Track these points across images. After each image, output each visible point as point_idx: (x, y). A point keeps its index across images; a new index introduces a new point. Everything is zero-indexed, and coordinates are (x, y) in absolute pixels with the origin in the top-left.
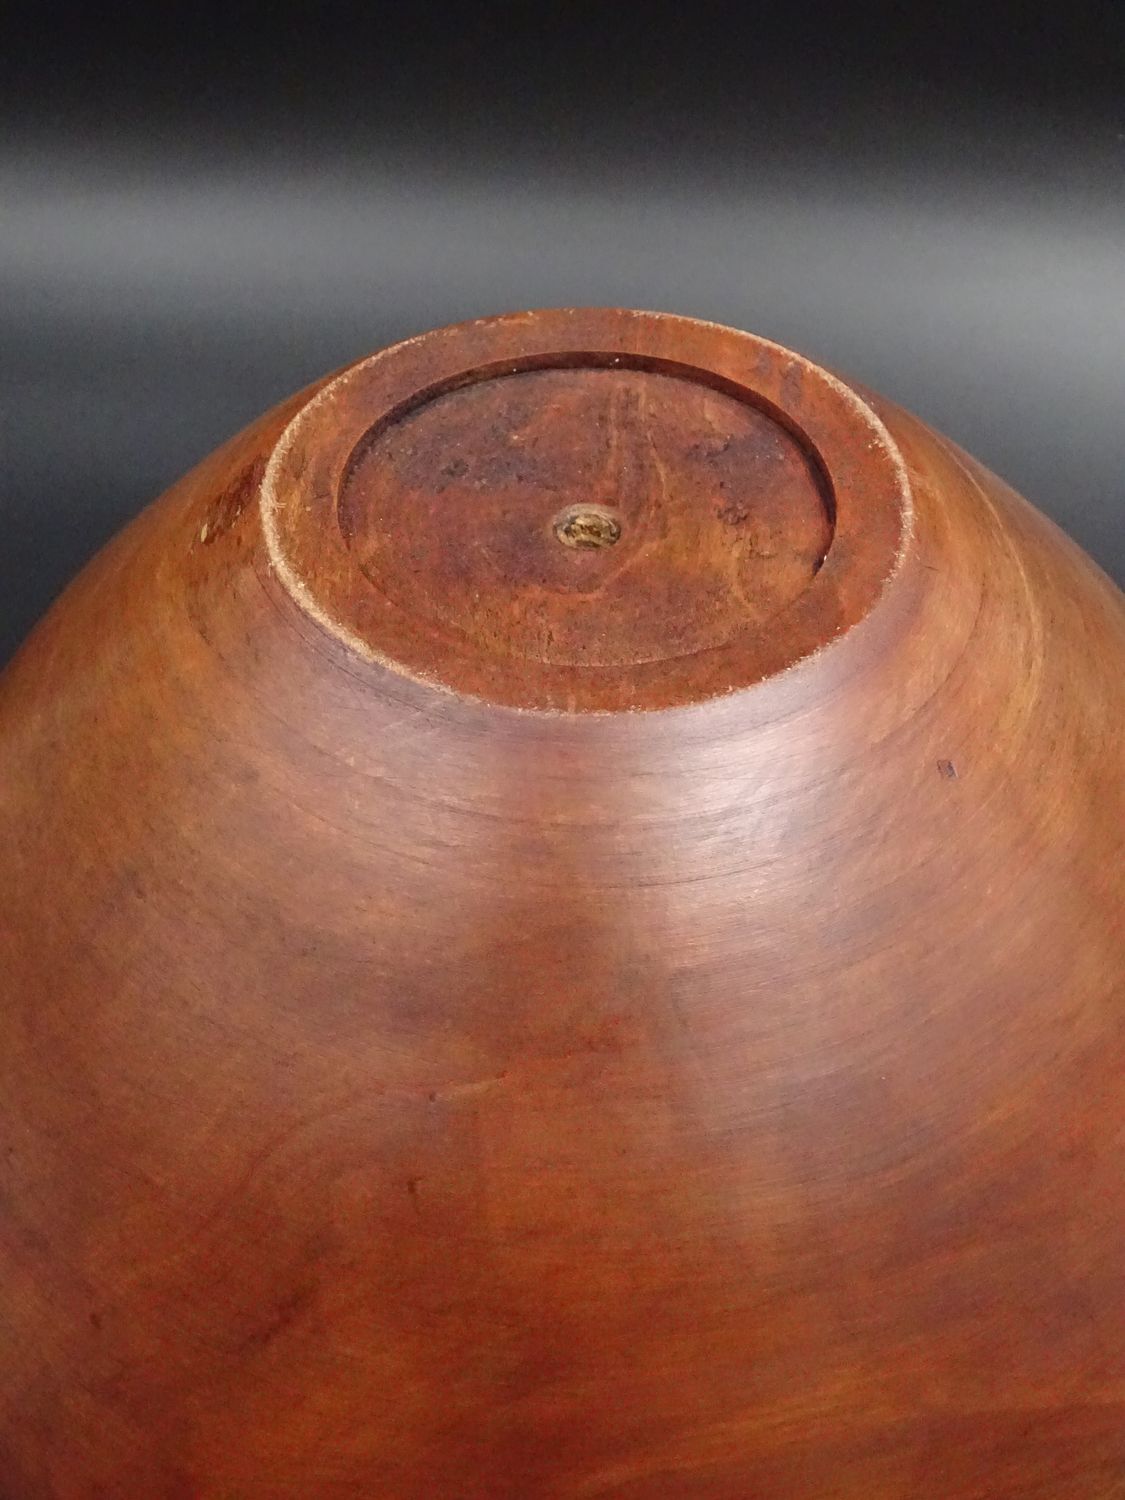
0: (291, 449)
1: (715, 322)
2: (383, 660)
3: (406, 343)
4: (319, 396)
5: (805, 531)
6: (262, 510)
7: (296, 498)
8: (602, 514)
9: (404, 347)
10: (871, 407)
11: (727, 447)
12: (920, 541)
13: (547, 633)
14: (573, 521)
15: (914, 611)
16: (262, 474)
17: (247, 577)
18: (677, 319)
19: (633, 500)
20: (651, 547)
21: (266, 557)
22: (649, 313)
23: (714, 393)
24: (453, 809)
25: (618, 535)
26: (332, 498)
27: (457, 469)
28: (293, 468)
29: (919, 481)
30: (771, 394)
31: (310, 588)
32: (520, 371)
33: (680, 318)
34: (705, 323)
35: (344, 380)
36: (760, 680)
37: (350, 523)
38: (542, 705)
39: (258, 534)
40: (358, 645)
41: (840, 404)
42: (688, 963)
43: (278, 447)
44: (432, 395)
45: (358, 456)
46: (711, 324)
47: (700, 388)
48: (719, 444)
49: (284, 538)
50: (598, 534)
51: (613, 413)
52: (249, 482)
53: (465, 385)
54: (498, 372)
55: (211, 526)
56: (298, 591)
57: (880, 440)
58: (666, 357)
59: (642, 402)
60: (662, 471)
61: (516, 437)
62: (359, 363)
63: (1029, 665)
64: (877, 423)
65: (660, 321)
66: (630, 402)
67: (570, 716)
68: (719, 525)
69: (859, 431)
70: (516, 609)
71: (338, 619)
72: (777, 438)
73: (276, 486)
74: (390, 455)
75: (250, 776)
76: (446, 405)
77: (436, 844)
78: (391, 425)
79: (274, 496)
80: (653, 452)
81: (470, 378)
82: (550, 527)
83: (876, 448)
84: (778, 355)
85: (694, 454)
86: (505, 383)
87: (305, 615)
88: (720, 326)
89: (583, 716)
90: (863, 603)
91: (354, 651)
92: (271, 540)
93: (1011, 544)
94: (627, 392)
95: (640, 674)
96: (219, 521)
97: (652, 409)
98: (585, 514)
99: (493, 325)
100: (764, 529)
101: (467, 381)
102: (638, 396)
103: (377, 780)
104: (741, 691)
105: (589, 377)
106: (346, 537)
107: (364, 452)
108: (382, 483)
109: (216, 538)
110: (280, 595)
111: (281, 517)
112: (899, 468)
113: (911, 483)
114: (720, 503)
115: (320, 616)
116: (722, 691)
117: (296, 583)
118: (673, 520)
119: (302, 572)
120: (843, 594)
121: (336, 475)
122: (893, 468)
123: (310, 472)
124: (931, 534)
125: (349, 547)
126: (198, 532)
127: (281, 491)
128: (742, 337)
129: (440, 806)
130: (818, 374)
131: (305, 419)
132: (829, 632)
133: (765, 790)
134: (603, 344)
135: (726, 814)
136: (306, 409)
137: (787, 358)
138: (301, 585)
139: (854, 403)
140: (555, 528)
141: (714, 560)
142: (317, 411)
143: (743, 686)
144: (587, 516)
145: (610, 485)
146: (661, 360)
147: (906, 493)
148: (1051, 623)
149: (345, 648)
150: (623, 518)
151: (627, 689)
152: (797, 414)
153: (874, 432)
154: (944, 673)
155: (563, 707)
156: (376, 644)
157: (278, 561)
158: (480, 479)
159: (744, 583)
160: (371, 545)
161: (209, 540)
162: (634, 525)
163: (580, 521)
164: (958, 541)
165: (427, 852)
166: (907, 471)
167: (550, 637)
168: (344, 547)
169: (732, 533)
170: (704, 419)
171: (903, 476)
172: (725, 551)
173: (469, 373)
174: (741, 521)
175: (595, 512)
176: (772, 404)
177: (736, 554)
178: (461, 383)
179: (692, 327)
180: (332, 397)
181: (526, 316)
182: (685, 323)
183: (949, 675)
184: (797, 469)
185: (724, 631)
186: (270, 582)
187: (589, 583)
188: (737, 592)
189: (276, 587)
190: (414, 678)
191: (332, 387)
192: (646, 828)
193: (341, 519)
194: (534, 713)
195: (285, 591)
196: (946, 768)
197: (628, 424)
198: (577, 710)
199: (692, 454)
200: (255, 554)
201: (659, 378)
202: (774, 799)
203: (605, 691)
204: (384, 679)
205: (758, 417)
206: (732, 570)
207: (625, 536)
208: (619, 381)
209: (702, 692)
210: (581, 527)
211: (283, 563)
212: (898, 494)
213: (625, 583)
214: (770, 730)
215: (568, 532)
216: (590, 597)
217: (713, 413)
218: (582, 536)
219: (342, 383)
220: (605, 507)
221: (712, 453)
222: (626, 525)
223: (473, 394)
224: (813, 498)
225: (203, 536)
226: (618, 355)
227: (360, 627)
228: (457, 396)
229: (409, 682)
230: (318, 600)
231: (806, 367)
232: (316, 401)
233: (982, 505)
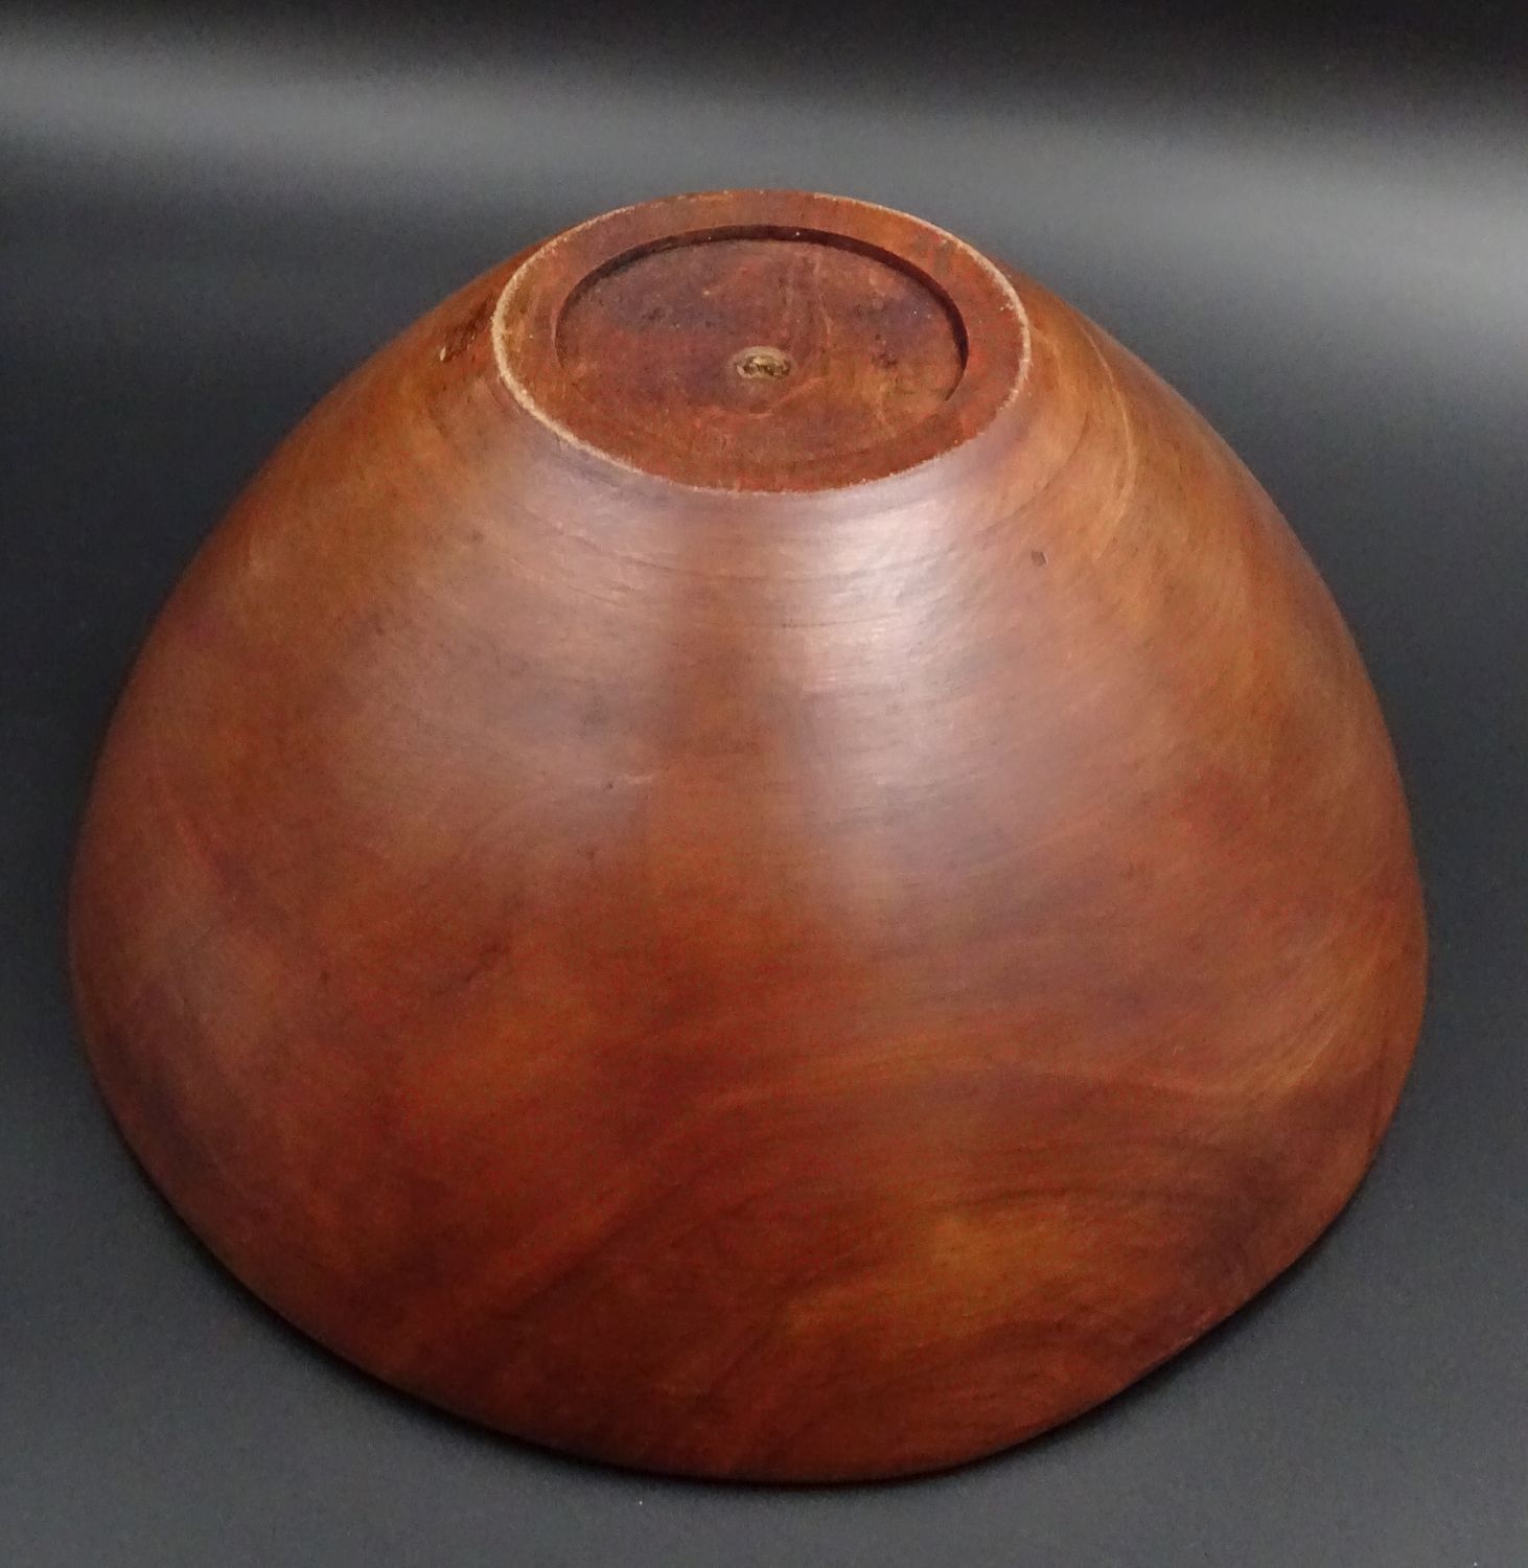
0: (518, 290)
1: (883, 205)
2: (588, 448)
3: (618, 211)
4: (542, 250)
5: (940, 372)
6: (494, 335)
7: (522, 325)
8: (776, 356)
9: (616, 215)
10: (1008, 279)
11: (885, 308)
12: (1031, 382)
13: (722, 441)
14: (751, 360)
15: (1020, 434)
16: (494, 307)
17: (479, 387)
18: (851, 202)
19: (803, 347)
20: (814, 381)
21: (496, 368)
22: (827, 196)
23: (878, 264)
24: (640, 563)
25: (786, 373)
26: (550, 329)
27: (654, 315)
28: (520, 304)
29: (1039, 334)
30: (925, 266)
31: (532, 394)
32: (714, 240)
33: (854, 201)
34: (874, 206)
35: (565, 238)
36: (888, 475)
37: (566, 348)
38: (714, 485)
39: (490, 352)
40: (569, 437)
41: (982, 275)
42: (818, 688)
43: (507, 287)
44: (639, 254)
45: (573, 300)
46: (880, 207)
47: (867, 260)
48: (877, 305)
49: (511, 357)
50: (771, 373)
51: (791, 276)
52: (483, 314)
53: (668, 248)
54: (696, 239)
55: (448, 349)
56: (522, 396)
57: (1011, 304)
58: (840, 233)
59: (817, 269)
60: (828, 321)
61: (707, 293)
62: (577, 225)
63: (1121, 486)
64: (1010, 291)
65: (837, 203)
66: (807, 267)
67: (734, 494)
68: (872, 367)
69: (994, 295)
70: (698, 423)
71: (554, 418)
72: (930, 303)
73: (505, 318)
74: (601, 302)
75: (477, 537)
76: (650, 265)
77: (623, 588)
78: (603, 277)
79: (503, 325)
80: (822, 309)
81: (672, 243)
82: (730, 363)
83: (1006, 310)
84: (933, 233)
85: (857, 313)
86: (700, 248)
87: (527, 413)
88: (887, 209)
89: (745, 493)
90: (979, 425)
91: (566, 441)
92: (501, 358)
93: (1119, 397)
94: (805, 260)
95: (792, 468)
96: (457, 344)
97: (825, 274)
98: (760, 355)
99: (693, 200)
100: (909, 370)
101: (669, 245)
102: (814, 265)
103: (579, 540)
104: (871, 482)
105: (773, 247)
106: (561, 360)
107: (578, 297)
108: (592, 319)
109: (454, 357)
110: (507, 398)
111: (509, 342)
112: (1023, 326)
113: (1031, 337)
114: (875, 350)
115: (540, 416)
116: (857, 482)
117: (520, 390)
118: (833, 362)
119: (525, 382)
120: (963, 418)
121: (555, 313)
122: (1019, 325)
123: (533, 309)
124: (1044, 379)
125: (563, 366)
126: (437, 356)
127: (509, 322)
128: (906, 219)
129: (630, 560)
130: (966, 251)
131: (529, 267)
132: (948, 445)
133: (887, 560)
134: (784, 221)
135: (855, 575)
136: (532, 260)
137: (944, 238)
138: (525, 392)
139: (993, 276)
140: (735, 364)
141: (864, 393)
142: (540, 261)
143: (874, 479)
144: (762, 357)
145: (785, 333)
146: (837, 236)
147: (1027, 345)
148: (1145, 460)
149: (558, 438)
150: (791, 358)
151: (781, 478)
152: (944, 281)
153: (1007, 298)
154: (1042, 484)
155: (730, 487)
156: (581, 438)
157: (505, 373)
158: (675, 324)
159: (886, 411)
160: (582, 368)
161: (448, 359)
162: (801, 364)
163: (758, 361)
164: (1068, 385)
165: (616, 595)
166: (1030, 329)
167: (725, 443)
168: (559, 366)
169: (882, 374)
170: (867, 284)
171: (1026, 332)
172: (875, 386)
173: (670, 239)
174: (891, 364)
175: (770, 354)
176: (928, 276)
177: (883, 388)
178: (663, 247)
179: (864, 208)
180: (553, 251)
181: (721, 193)
182: (857, 205)
183: (1047, 487)
184: (942, 326)
185: (866, 443)
186: (499, 391)
187: (759, 406)
188: (880, 415)
189: (504, 393)
190: (614, 463)
191: (554, 243)
192: (790, 581)
193: (559, 347)
194: (707, 490)
195: (511, 396)
196: (1038, 557)
197: (803, 286)
198: (740, 490)
199: (857, 312)
200: (487, 367)
201: (833, 250)
202: (894, 567)
203: (764, 478)
204: (588, 462)
205: (914, 285)
206: (879, 399)
207: (793, 373)
208: (797, 251)
209: (840, 481)
210: (758, 366)
211: (509, 375)
212: (1020, 345)
213: (790, 409)
214: (894, 513)
215: (746, 369)
216: (760, 416)
217: (877, 280)
218: (758, 373)
219: (562, 241)
220: (777, 351)
221: (872, 312)
222: (795, 364)
223: (673, 256)
224: (953, 348)
225: (442, 357)
226: (801, 230)
227: (570, 423)
228: (659, 256)
229: (610, 466)
230: (538, 403)
231: (956, 245)
232: (541, 253)
233: (1097, 364)
